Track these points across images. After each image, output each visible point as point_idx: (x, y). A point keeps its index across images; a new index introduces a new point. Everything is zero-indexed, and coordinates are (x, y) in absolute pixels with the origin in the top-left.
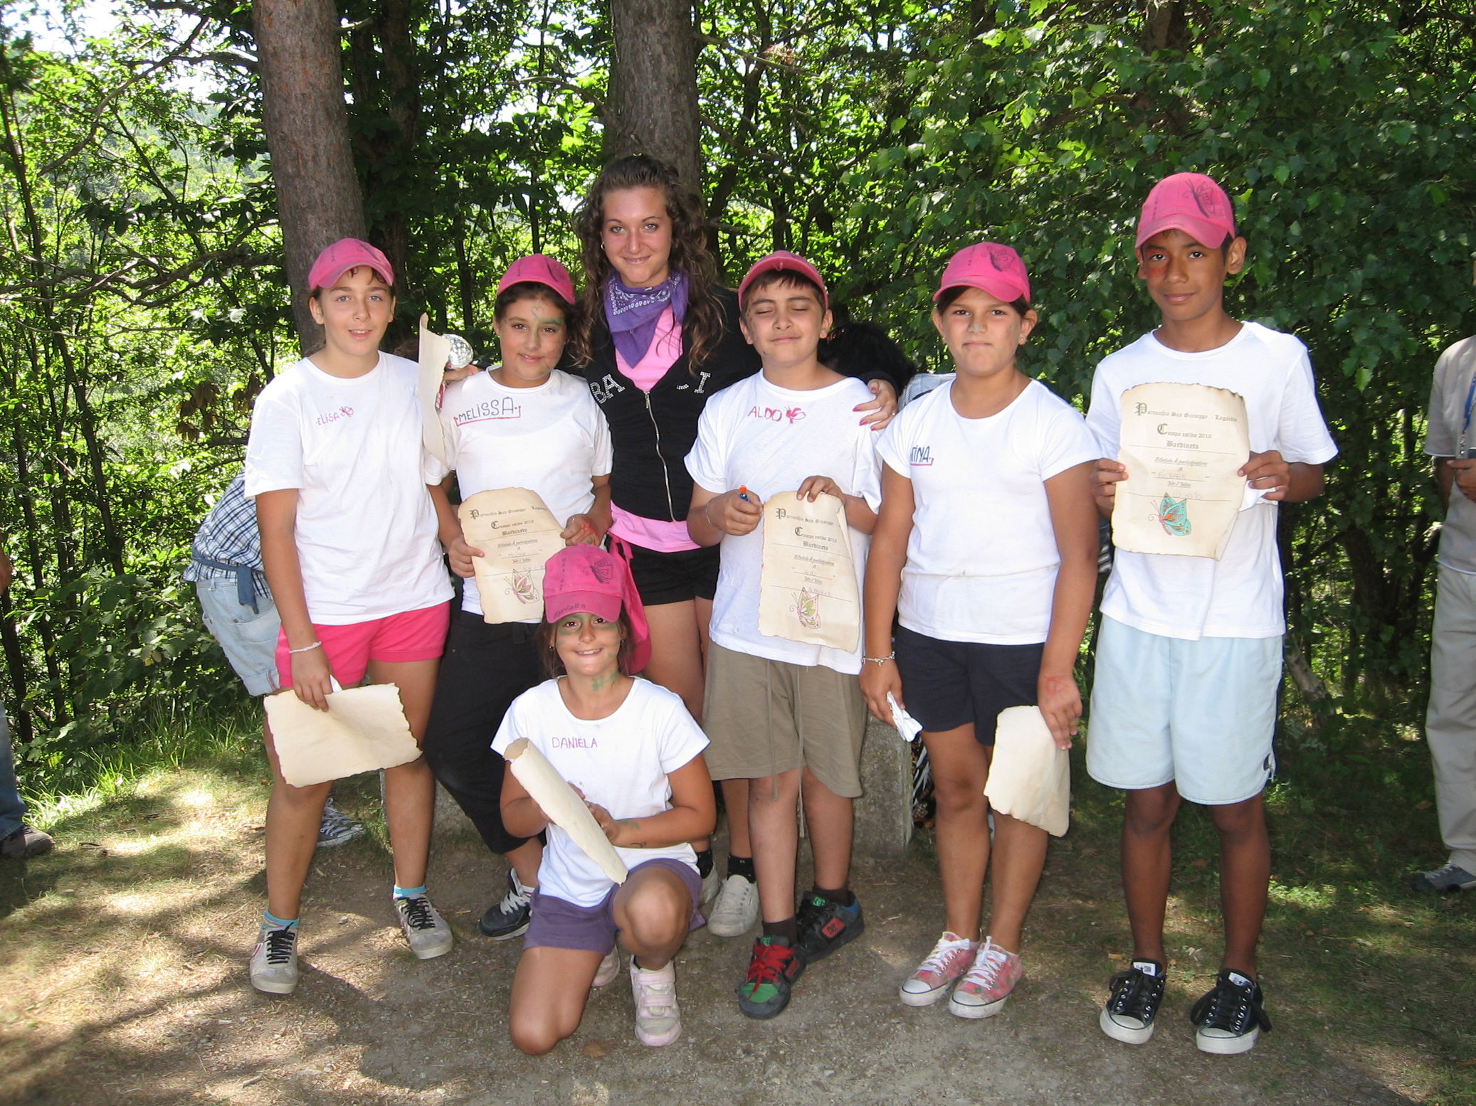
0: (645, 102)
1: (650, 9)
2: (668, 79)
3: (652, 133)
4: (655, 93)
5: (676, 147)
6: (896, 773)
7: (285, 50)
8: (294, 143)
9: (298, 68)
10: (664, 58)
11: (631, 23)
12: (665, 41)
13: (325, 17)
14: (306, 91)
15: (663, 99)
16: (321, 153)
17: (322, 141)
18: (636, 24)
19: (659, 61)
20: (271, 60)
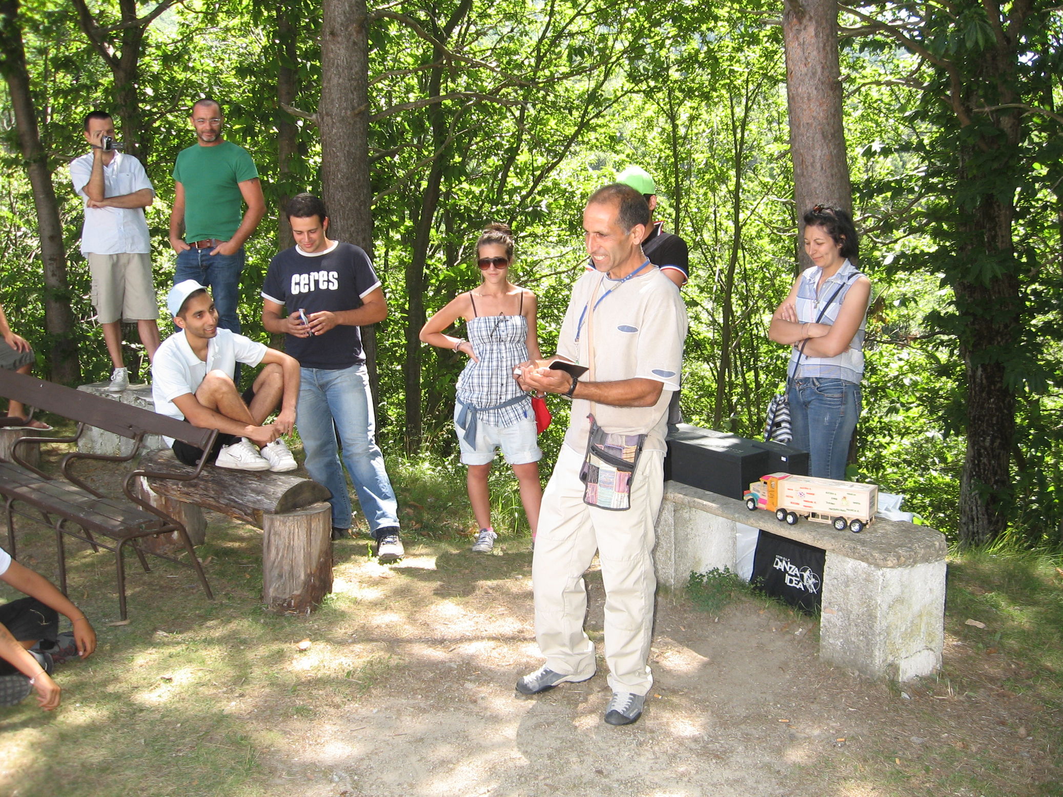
7: (798, 95)
13: (826, 73)
16: (817, 161)
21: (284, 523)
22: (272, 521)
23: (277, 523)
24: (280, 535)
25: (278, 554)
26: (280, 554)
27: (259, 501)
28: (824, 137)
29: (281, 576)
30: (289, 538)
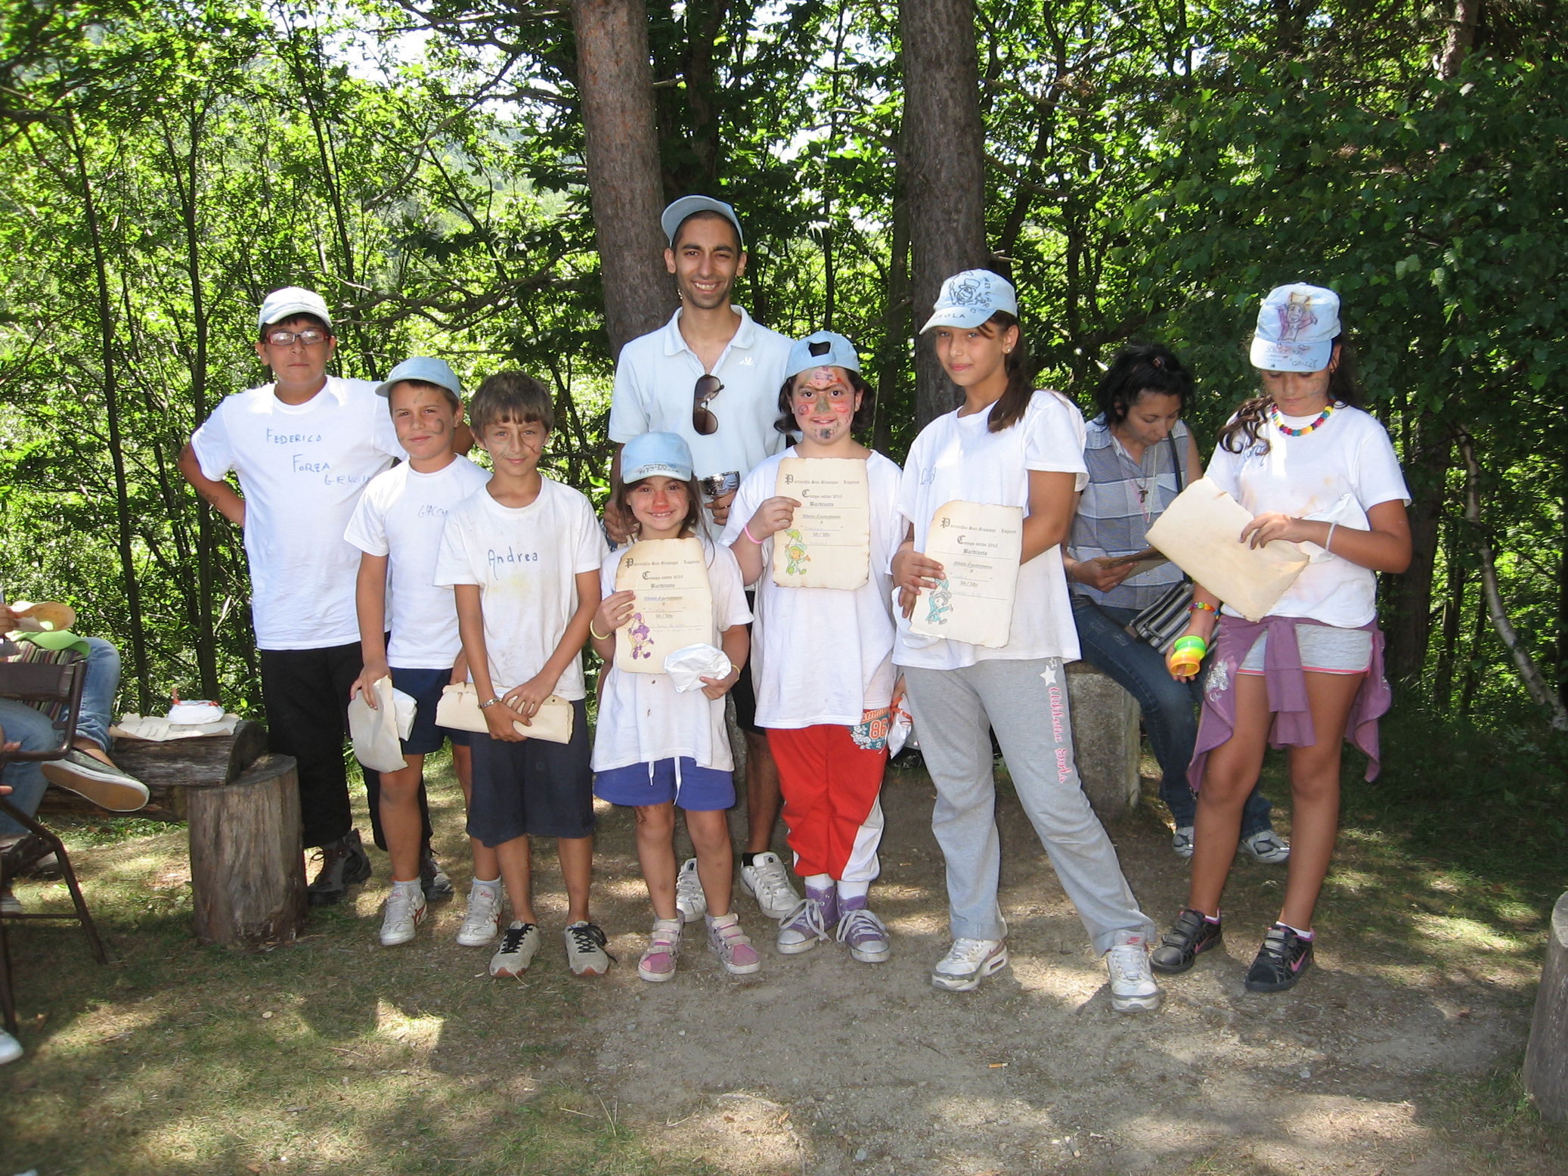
0: (933, 143)
1: (938, 56)
2: (955, 122)
3: (938, 172)
4: (942, 135)
5: (962, 186)
6: (1119, 738)
7: (607, 105)
8: (614, 188)
9: (618, 121)
10: (950, 102)
11: (920, 69)
12: (952, 86)
13: (643, 76)
14: (626, 142)
15: (949, 141)
16: (637, 196)
17: (639, 186)
18: (925, 70)
19: (946, 105)
20: (594, 113)
21: (247, 796)
22: (223, 797)
23: (233, 801)
24: (240, 819)
25: (238, 852)
26: (243, 851)
27: (178, 770)
28: (645, 163)
29: (246, 887)
30: (256, 819)
